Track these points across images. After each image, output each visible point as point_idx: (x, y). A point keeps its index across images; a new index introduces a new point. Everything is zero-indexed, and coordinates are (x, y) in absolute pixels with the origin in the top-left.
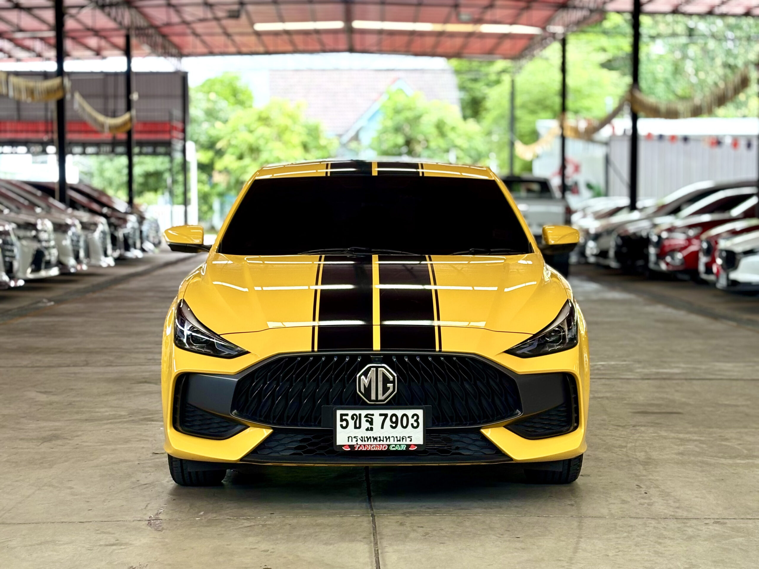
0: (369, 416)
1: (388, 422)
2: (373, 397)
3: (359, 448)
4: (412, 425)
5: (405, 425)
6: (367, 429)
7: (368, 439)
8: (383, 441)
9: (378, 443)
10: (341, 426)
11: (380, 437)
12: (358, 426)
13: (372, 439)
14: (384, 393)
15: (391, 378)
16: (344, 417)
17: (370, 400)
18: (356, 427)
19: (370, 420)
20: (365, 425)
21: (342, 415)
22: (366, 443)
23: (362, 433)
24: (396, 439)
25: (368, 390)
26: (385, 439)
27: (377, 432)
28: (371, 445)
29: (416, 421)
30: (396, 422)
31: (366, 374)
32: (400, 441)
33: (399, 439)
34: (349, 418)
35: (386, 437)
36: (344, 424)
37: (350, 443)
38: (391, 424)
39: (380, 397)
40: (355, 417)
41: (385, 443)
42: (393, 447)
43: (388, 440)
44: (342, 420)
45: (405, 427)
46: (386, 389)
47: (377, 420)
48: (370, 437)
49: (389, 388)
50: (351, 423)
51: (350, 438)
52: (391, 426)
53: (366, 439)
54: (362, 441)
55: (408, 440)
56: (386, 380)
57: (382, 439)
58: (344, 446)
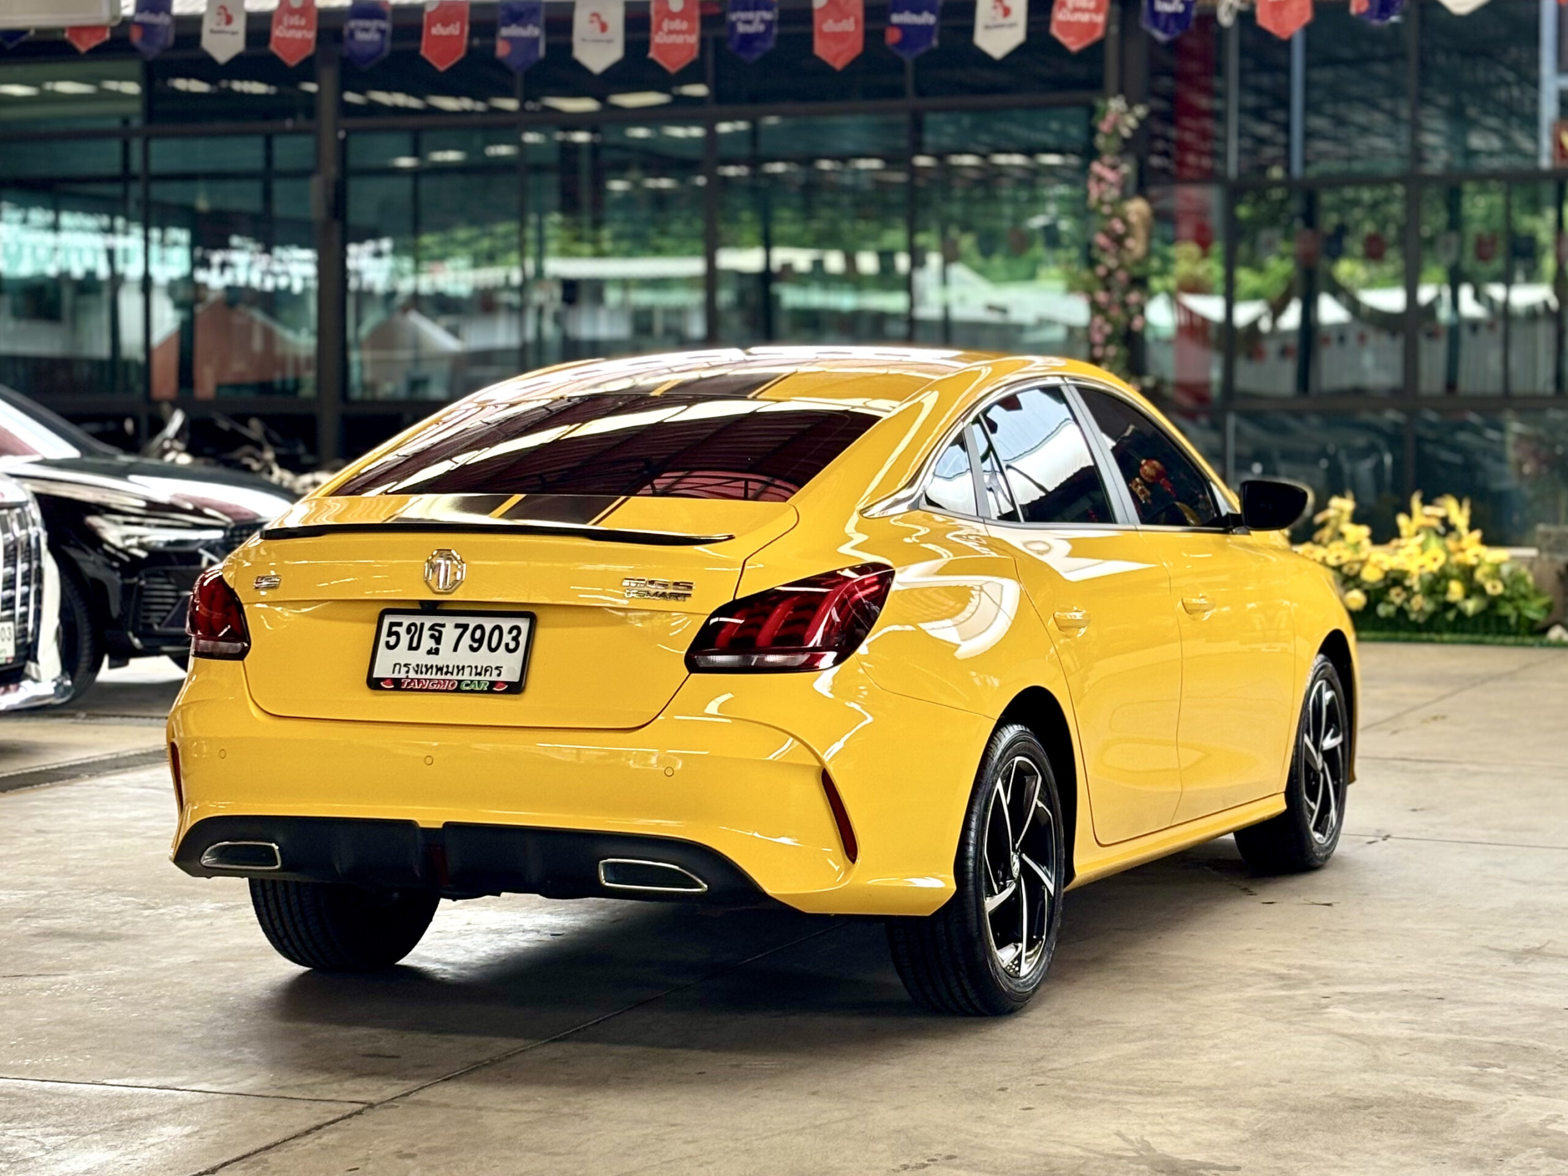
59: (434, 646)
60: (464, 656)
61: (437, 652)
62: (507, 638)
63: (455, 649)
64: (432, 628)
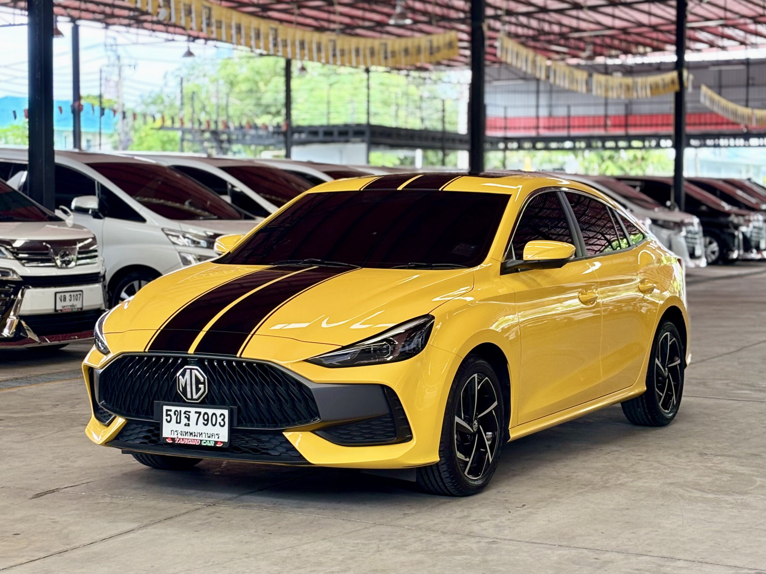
0: (187, 413)
1: (201, 420)
2: (189, 396)
3: (179, 441)
4: (220, 423)
5: (214, 423)
6: (185, 425)
7: (186, 433)
8: (197, 436)
9: (193, 438)
10: (167, 420)
11: (195, 433)
12: (178, 421)
13: (189, 434)
14: (197, 393)
15: (202, 379)
16: (169, 413)
17: (188, 399)
18: (177, 423)
19: (188, 416)
20: (184, 421)
21: (167, 410)
22: (184, 437)
23: (181, 428)
24: (207, 435)
25: (185, 389)
26: (198, 435)
27: (193, 428)
28: (188, 439)
29: (223, 420)
30: (207, 420)
31: (183, 374)
32: (210, 437)
33: (209, 436)
34: (172, 413)
35: (199, 433)
36: (169, 418)
37: (172, 436)
38: (204, 422)
39: (195, 397)
40: (177, 413)
41: (198, 438)
42: (204, 443)
43: (201, 436)
44: (167, 415)
45: (214, 425)
46: (198, 390)
47: (193, 417)
48: (187, 432)
49: (200, 389)
50: (174, 418)
51: (173, 432)
52: (204, 423)
53: (184, 434)
54: (181, 435)
55: (217, 437)
56: (198, 381)
57: (196, 435)
58: (167, 438)
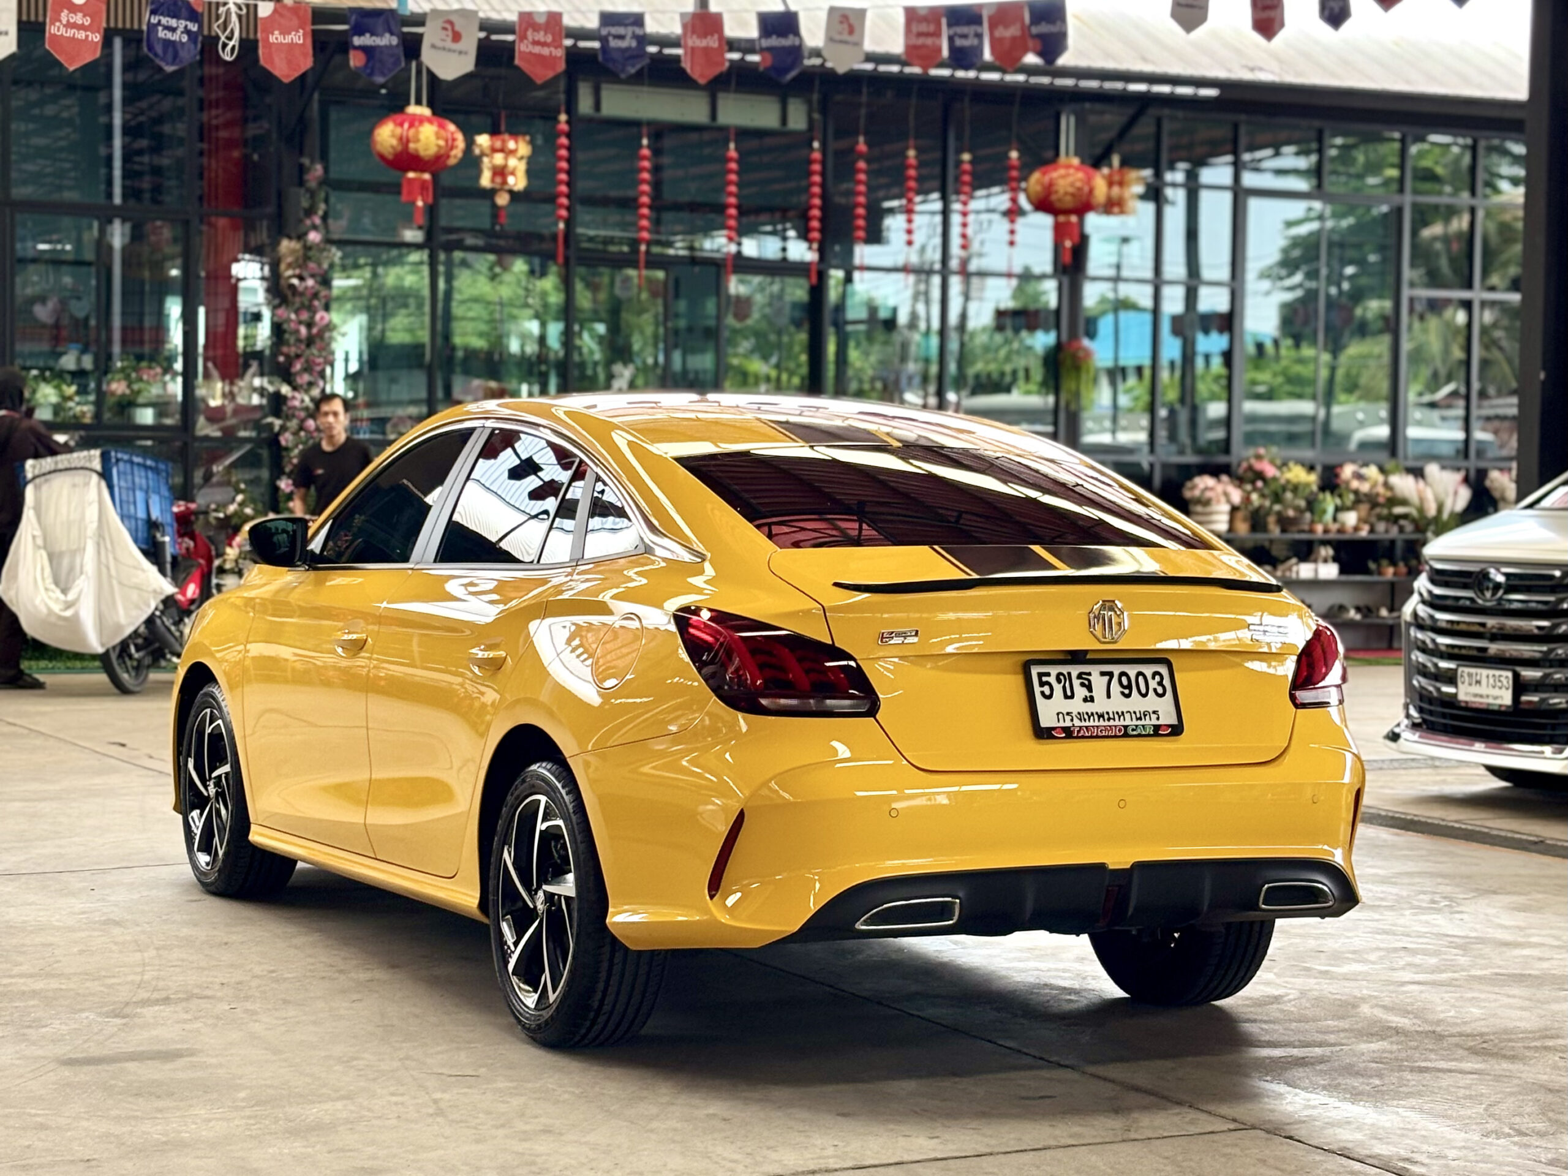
59: (1088, 694)
60: (1118, 703)
61: (1092, 700)
62: (1153, 684)
63: (1109, 696)
64: (1079, 676)
